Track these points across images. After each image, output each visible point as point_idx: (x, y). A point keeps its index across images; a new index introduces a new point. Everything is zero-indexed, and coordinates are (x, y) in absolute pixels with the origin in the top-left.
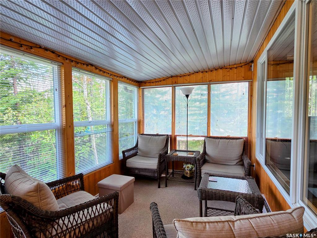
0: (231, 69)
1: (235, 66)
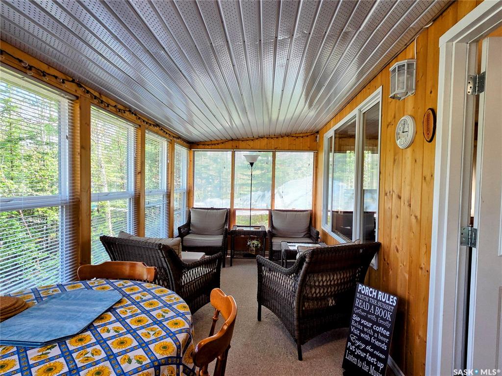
0: (297, 137)
1: (301, 135)
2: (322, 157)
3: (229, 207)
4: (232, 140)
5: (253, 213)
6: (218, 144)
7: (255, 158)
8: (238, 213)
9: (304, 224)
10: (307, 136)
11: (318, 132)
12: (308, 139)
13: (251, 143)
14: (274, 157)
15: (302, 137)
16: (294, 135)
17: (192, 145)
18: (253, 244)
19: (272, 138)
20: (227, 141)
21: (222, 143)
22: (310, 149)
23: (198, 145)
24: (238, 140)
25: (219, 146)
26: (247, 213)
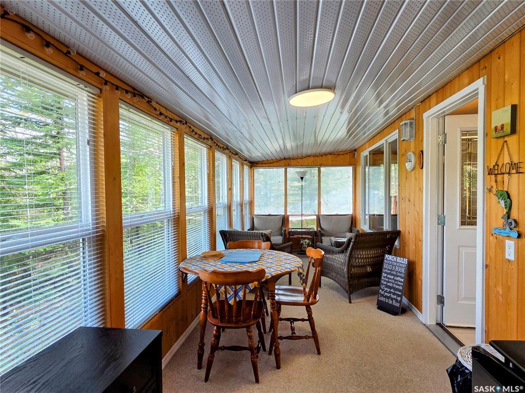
0: (338, 155)
1: (342, 153)
2: (360, 170)
3: (283, 214)
4: (285, 159)
5: (304, 218)
6: (273, 163)
7: (305, 173)
8: (290, 218)
9: (347, 225)
10: (347, 154)
11: (355, 150)
12: (348, 156)
13: (300, 161)
14: (319, 171)
15: (343, 155)
16: (336, 153)
17: (253, 164)
18: (306, 242)
19: (317, 156)
20: (281, 160)
21: (277, 162)
22: (349, 165)
23: (257, 164)
24: (289, 159)
25: (274, 164)
26: (300, 218)
